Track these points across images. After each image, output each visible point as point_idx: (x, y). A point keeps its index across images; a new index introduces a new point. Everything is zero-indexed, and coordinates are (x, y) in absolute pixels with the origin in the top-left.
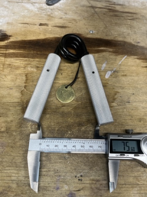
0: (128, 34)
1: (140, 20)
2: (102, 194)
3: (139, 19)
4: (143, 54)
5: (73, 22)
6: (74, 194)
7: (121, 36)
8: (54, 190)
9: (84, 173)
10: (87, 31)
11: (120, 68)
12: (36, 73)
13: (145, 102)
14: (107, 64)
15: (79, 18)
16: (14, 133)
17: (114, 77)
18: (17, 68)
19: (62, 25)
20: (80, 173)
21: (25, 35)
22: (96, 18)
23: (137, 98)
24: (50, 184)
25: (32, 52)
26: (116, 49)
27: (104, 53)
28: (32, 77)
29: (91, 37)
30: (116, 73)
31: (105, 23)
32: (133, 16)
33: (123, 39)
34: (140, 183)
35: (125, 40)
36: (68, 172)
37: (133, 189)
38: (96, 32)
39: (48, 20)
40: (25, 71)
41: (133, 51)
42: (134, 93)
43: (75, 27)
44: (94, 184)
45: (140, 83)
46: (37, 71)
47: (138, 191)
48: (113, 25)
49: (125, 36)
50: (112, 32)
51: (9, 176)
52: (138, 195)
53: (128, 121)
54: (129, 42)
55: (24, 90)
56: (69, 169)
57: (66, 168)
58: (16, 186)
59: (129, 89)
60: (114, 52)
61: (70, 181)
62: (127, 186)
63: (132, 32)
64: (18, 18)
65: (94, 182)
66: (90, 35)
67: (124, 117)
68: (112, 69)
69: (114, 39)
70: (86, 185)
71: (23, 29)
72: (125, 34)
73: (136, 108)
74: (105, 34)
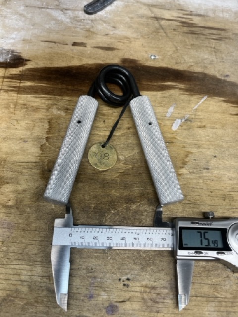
0: (211, 61)
1: (231, 40)
2: (160, 309)
3: (230, 38)
4: (234, 94)
5: (125, 41)
6: (116, 306)
7: (200, 65)
8: (86, 298)
9: (132, 275)
10: (146, 56)
11: (195, 115)
12: (64, 118)
13: (233, 170)
14: (176, 108)
15: (135, 35)
16: (28, 210)
17: (185, 129)
18: (37, 109)
19: (109, 46)
20: (127, 274)
21: (50, 59)
22: (161, 36)
23: (220, 163)
24: (79, 290)
25: (60, 86)
26: (191, 85)
27: (172, 92)
28: (59, 124)
29: (152, 65)
30: (189, 122)
31: (175, 44)
32: (219, 34)
33: (203, 70)
34: (219, 296)
35: (205, 72)
36: (108, 273)
37: (207, 304)
38: (160, 57)
39: (86, 37)
40: (47, 114)
41: (218, 89)
42: (216, 154)
43: (128, 48)
44: (147, 293)
45: (227, 139)
46: (66, 116)
47: (216, 308)
48: (188, 47)
49: (206, 65)
50: (186, 58)
51: (18, 274)
52: (216, 313)
53: (204, 198)
54: (212, 75)
55: (45, 144)
56: (110, 268)
57: (105, 265)
58: (28, 289)
59: (209, 148)
60: (187, 90)
61: (111, 286)
62: (199, 298)
63: (217, 59)
64: (41, 33)
65: (148, 290)
66: (150, 62)
67: (198, 192)
68: (183, 115)
69: (189, 70)
70: (135, 293)
71: (47, 51)
72: (205, 62)
73: (219, 179)
74: (174, 61)
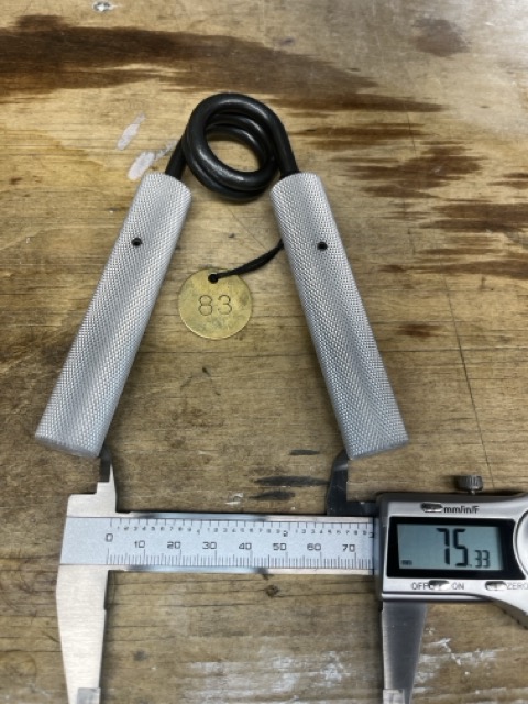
0: (250, 9)
4: (301, 84)
7: (222, 18)
10: (83, 5)
26: (191, 67)
27: (139, 86)
29: (94, 26)
33: (228, 29)
35: (232, 35)
37: (166, 589)
38: (121, 6)
41: (261, 76)
42: (235, 231)
44: (12, 572)
47: (189, 598)
49: (238, 18)
52: (186, 609)
54: (249, 40)
59: (219, 218)
60: (179, 80)
63: (268, 2)
65: (14, 565)
68: (159, 143)
69: (191, 31)
72: (237, 10)
74: (155, 13)
